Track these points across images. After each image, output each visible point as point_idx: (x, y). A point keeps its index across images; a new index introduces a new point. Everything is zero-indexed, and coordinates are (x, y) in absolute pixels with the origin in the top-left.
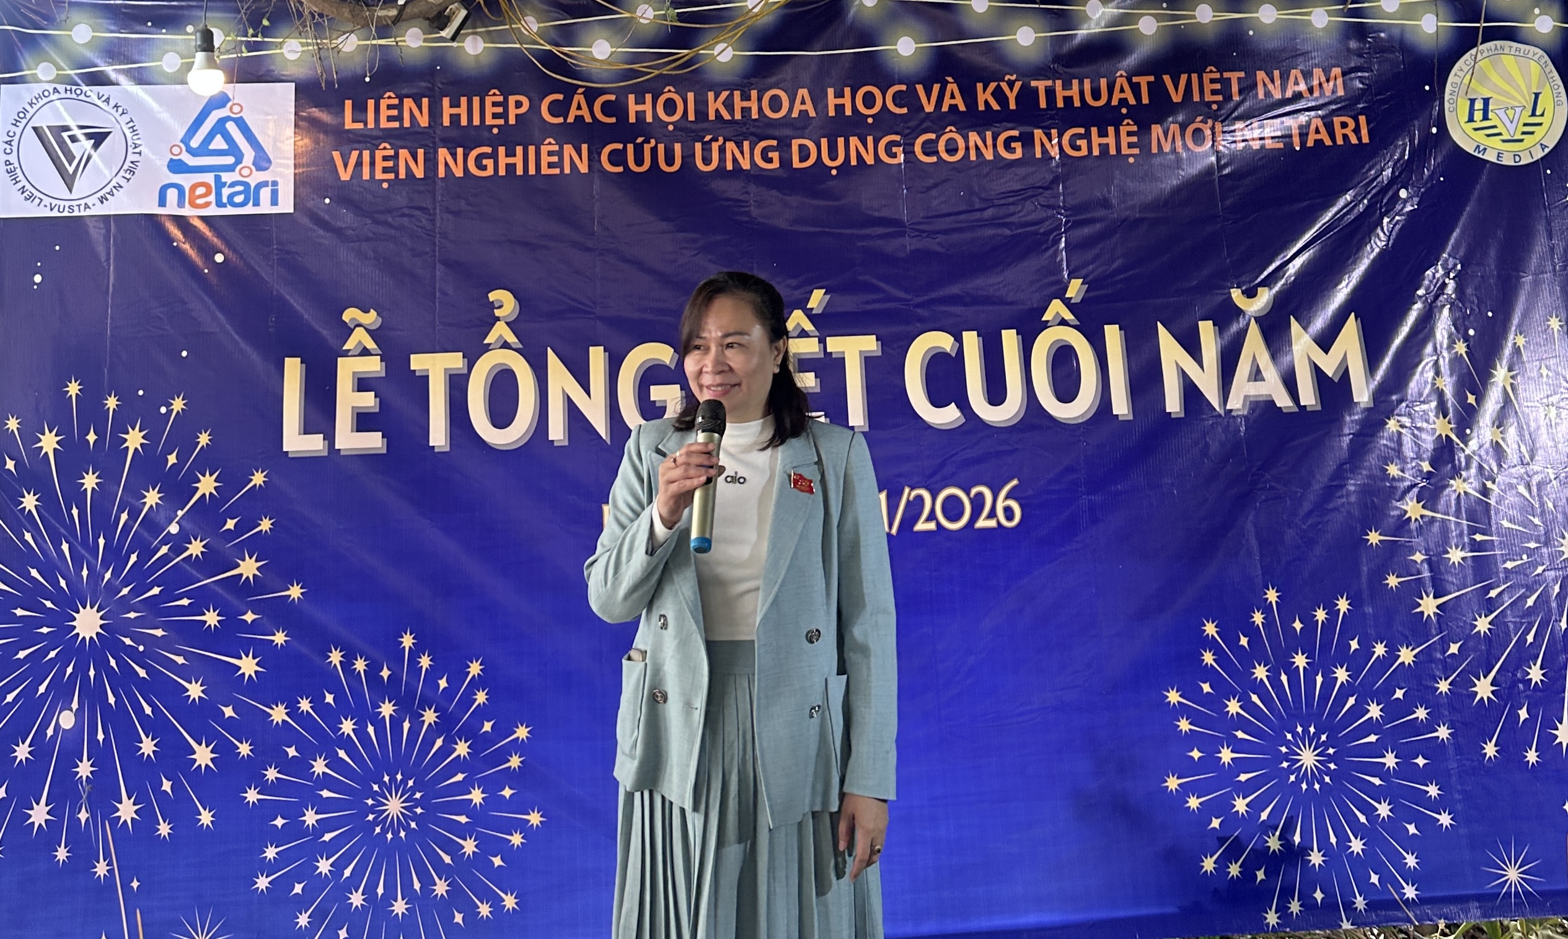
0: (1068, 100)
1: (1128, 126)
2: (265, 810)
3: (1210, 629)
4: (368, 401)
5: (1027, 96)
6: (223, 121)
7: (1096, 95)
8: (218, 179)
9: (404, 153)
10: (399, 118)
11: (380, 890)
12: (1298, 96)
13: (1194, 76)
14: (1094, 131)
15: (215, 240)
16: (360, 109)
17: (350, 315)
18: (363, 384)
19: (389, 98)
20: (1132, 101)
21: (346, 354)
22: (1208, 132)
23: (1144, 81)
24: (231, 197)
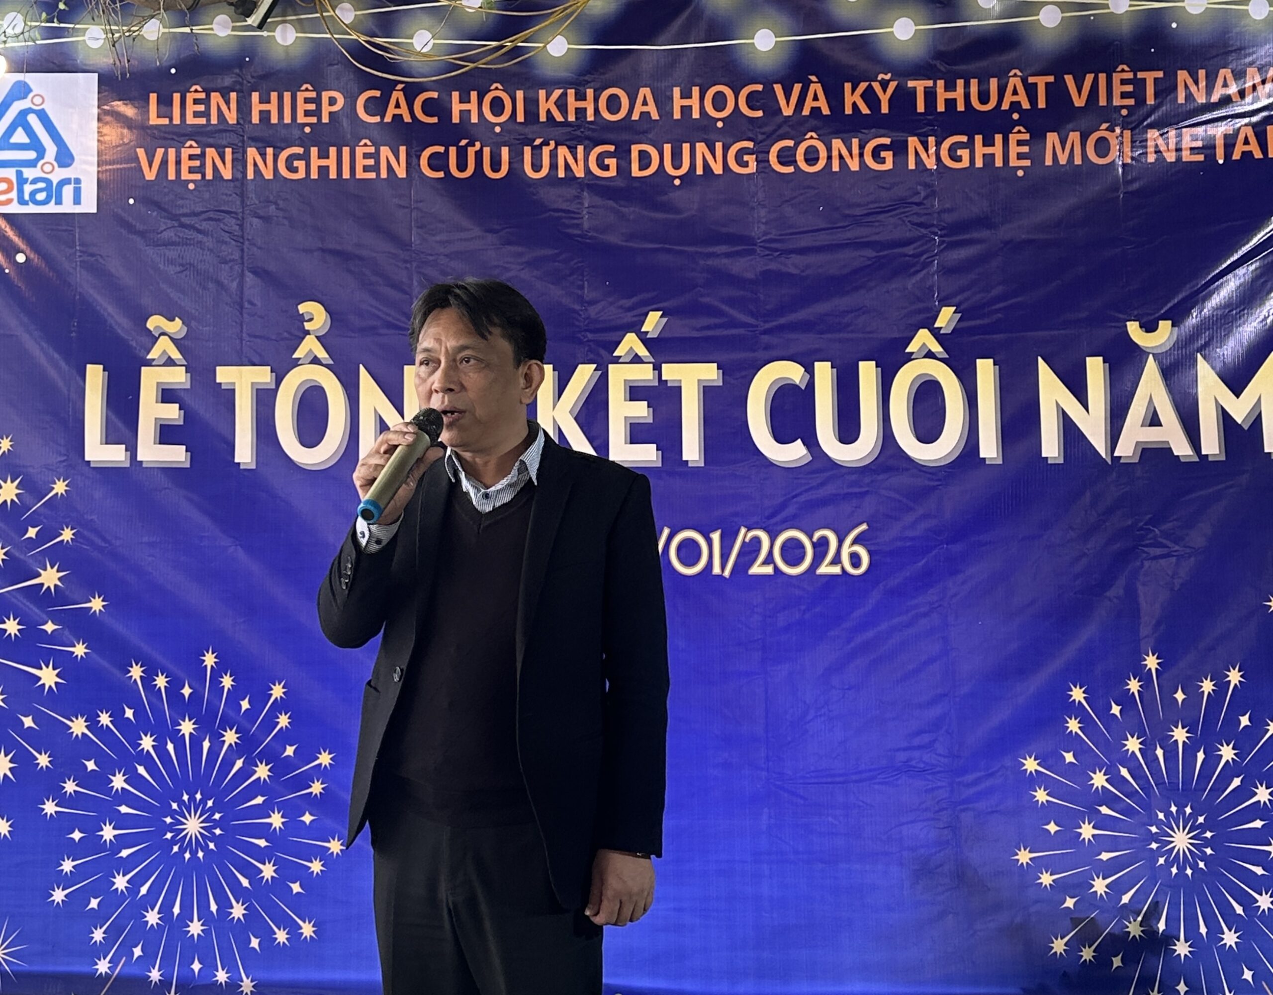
0: (951, 104)
1: (1019, 134)
2: (63, 823)
3: (1078, 694)
4: (172, 413)
5: (903, 98)
6: (24, 113)
7: (984, 98)
8: (19, 174)
9: (211, 152)
10: (206, 114)
11: (176, 910)
12: (1226, 101)
13: (1102, 77)
14: (978, 139)
15: (16, 239)
16: (165, 102)
17: (155, 322)
18: (167, 395)
19: (196, 92)
20: (1026, 105)
21: (149, 363)
22: (1114, 143)
23: (1041, 82)
24: (33, 194)
